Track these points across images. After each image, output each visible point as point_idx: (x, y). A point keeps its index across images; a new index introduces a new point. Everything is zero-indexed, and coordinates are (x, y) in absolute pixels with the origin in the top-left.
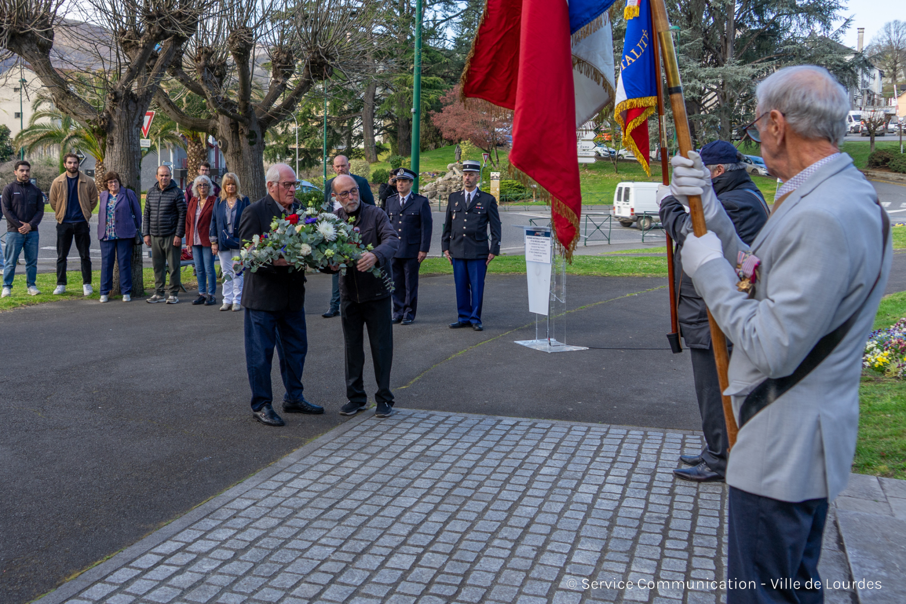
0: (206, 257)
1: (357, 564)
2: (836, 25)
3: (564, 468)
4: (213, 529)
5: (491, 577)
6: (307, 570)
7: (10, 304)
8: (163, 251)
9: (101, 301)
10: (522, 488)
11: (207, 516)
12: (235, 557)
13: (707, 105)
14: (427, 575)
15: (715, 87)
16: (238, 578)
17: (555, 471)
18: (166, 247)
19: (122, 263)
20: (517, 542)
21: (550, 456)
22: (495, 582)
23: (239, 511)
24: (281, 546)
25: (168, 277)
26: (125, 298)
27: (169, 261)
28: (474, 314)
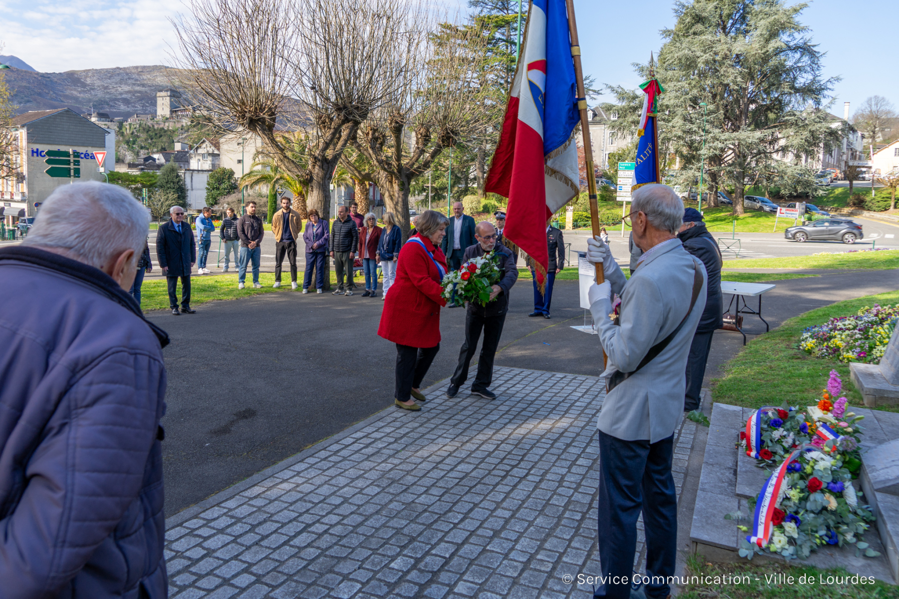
0: (371, 266)
1: (463, 447)
2: (824, 102)
3: (590, 403)
4: (383, 427)
6: (435, 450)
7: (247, 293)
8: (342, 262)
9: (304, 292)
10: (563, 413)
11: (379, 420)
12: (395, 441)
13: (725, 159)
14: (503, 454)
15: (732, 147)
16: (398, 452)
17: (584, 404)
18: (344, 259)
19: (318, 269)
20: (555, 441)
21: (582, 396)
23: (397, 418)
24: (421, 437)
25: (345, 278)
26: (319, 291)
27: (346, 268)
28: (545, 308)
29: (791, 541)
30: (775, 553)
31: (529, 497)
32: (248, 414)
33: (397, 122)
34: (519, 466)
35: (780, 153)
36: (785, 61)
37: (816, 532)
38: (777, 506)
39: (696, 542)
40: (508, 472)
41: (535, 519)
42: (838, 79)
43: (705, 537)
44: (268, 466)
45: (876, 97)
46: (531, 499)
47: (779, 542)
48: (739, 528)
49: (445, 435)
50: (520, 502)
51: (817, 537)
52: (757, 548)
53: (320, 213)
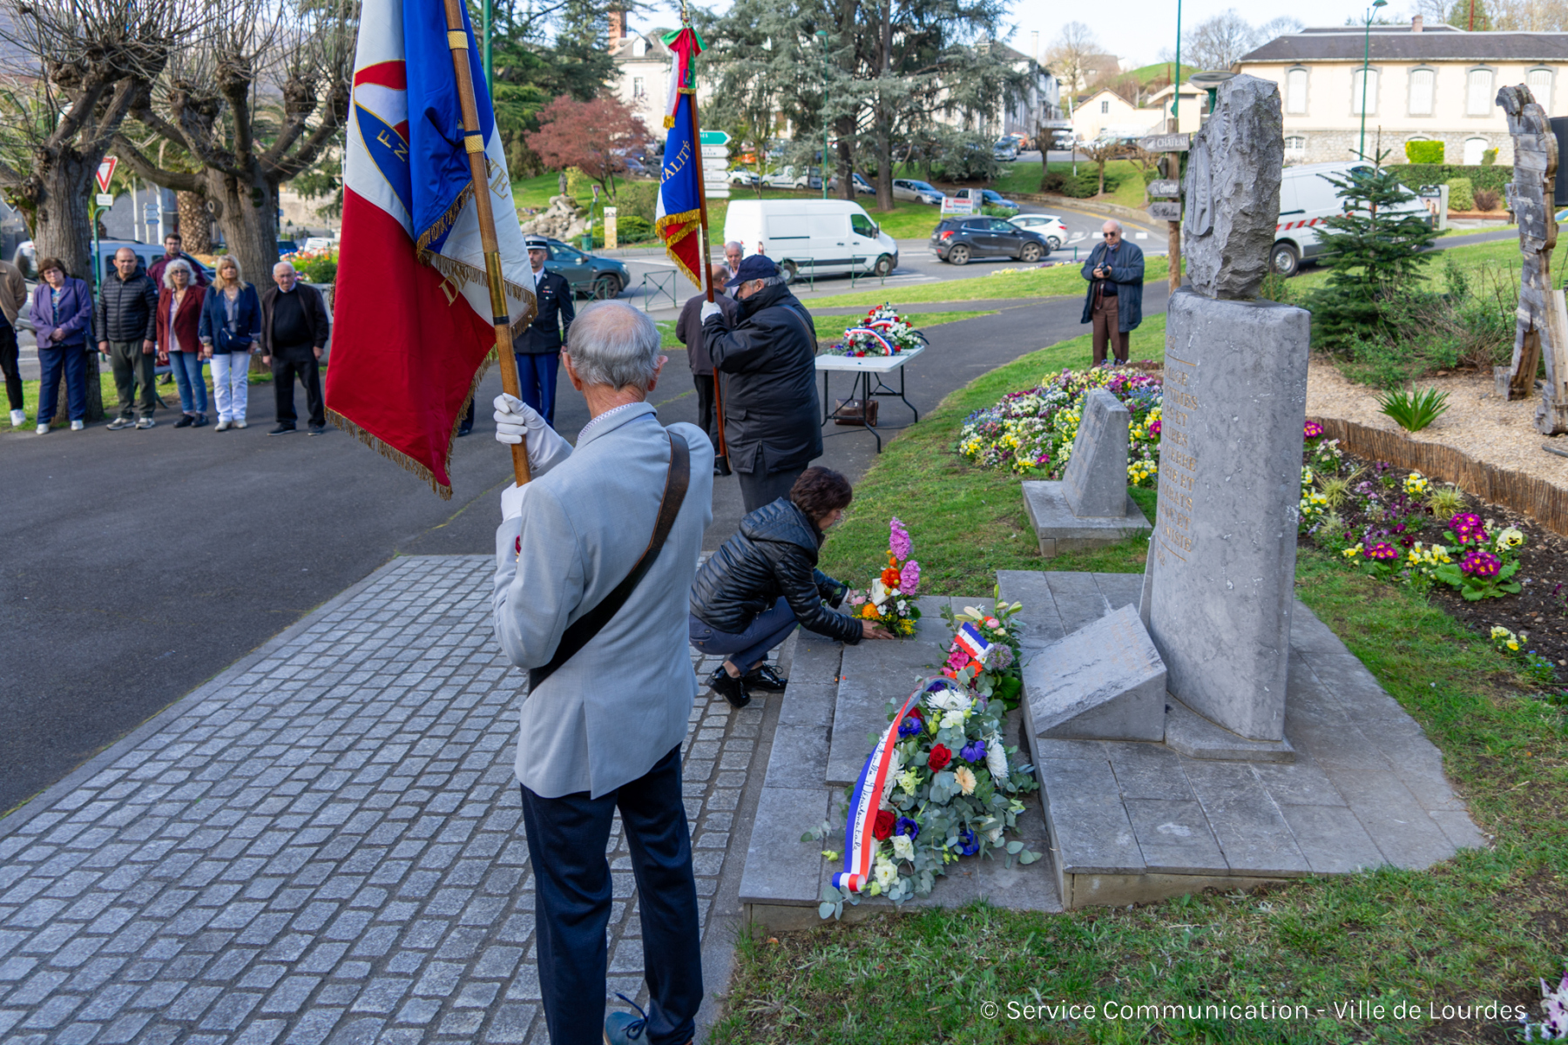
0: (189, 365)
4: (167, 746)
6: (277, 781)
8: (129, 361)
9: (39, 432)
11: (161, 731)
12: (190, 778)
13: (862, 123)
14: (419, 766)
15: (871, 102)
18: (132, 354)
19: (71, 378)
23: (203, 718)
24: (250, 755)
26: (75, 425)
27: (138, 373)
29: (905, 867)
31: (458, 857)
33: (235, 75)
34: (449, 787)
35: (944, 112)
38: (883, 806)
39: (750, 903)
40: (422, 805)
41: (463, 910)
43: (765, 892)
46: (462, 862)
47: (884, 875)
48: (823, 856)
49: (304, 742)
50: (439, 874)
52: (849, 896)
53: (67, 266)
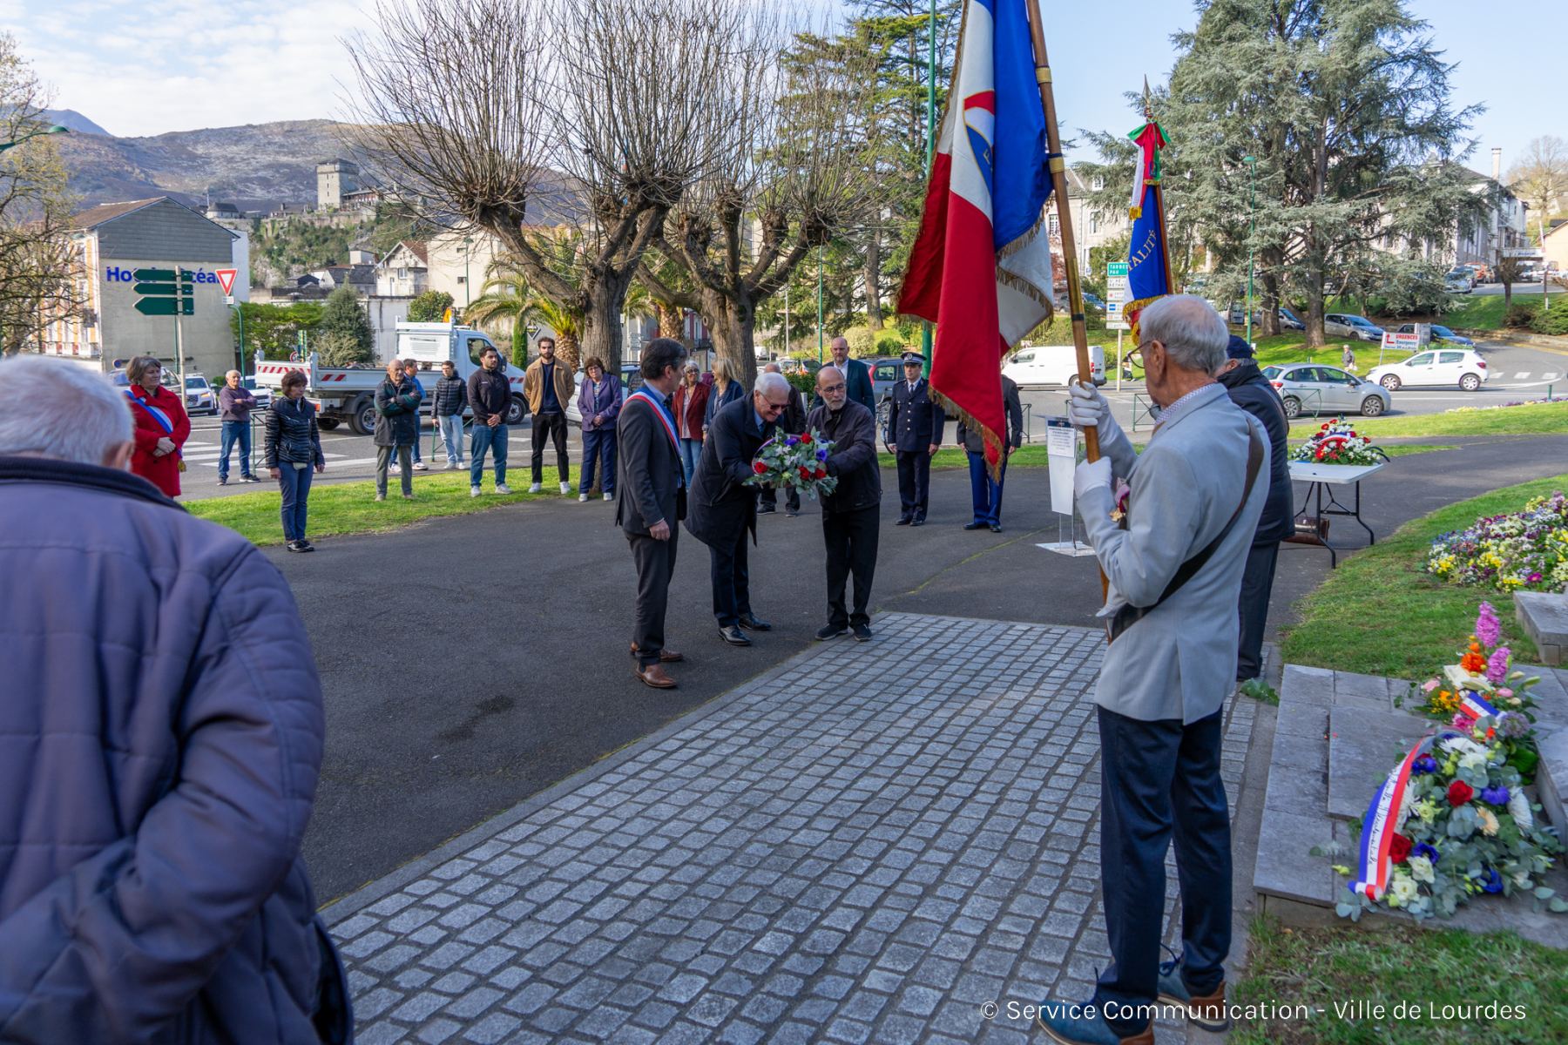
1: (866, 751)
2: (1457, 149)
3: (1075, 671)
4: (728, 720)
5: (992, 763)
6: (819, 755)
7: (485, 504)
9: (581, 500)
10: (1029, 689)
11: (721, 709)
12: (751, 743)
13: (1291, 253)
14: (932, 761)
15: (1301, 231)
16: (756, 760)
17: (1065, 674)
19: (604, 458)
20: (1020, 735)
21: (1062, 661)
22: (995, 767)
23: (751, 705)
24: (793, 735)
26: (606, 496)
28: (991, 514)
29: (1424, 888)
30: (1398, 908)
31: (979, 828)
32: (501, 704)
33: (730, 206)
34: (961, 779)
35: (1384, 240)
36: (1387, 80)
37: (1466, 872)
38: (1398, 830)
39: (1264, 894)
40: (942, 789)
41: (992, 865)
42: (1479, 109)
43: (1278, 885)
44: (540, 789)
45: (1546, 138)
46: (983, 833)
47: (1403, 890)
48: (1335, 870)
49: (833, 731)
50: (966, 838)
51: (1466, 881)
52: (1366, 902)
53: (604, 364)
